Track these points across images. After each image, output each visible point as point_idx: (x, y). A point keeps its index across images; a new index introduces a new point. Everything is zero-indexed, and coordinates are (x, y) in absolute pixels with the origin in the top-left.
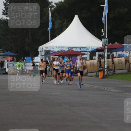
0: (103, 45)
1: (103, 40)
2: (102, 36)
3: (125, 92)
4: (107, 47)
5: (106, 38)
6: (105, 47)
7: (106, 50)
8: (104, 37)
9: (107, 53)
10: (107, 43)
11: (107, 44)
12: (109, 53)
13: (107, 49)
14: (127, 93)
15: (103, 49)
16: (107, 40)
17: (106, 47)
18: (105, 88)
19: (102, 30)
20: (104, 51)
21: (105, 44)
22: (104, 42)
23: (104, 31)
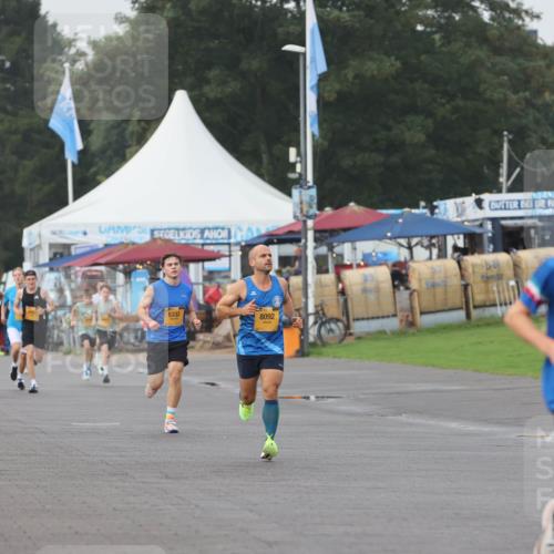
0: (295, 217)
1: (295, 192)
2: (292, 176)
3: (395, 414)
4: (315, 224)
5: (310, 187)
6: (305, 222)
7: (310, 235)
8: (300, 182)
9: (315, 248)
10: (315, 206)
11: (314, 211)
12: (323, 250)
13: (316, 231)
14: (403, 418)
15: (299, 232)
16: (313, 192)
17: (310, 223)
18: (308, 398)
19: (293, 151)
20: (303, 241)
21: (305, 209)
22: (301, 203)
23: (299, 154)
